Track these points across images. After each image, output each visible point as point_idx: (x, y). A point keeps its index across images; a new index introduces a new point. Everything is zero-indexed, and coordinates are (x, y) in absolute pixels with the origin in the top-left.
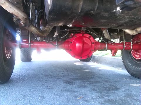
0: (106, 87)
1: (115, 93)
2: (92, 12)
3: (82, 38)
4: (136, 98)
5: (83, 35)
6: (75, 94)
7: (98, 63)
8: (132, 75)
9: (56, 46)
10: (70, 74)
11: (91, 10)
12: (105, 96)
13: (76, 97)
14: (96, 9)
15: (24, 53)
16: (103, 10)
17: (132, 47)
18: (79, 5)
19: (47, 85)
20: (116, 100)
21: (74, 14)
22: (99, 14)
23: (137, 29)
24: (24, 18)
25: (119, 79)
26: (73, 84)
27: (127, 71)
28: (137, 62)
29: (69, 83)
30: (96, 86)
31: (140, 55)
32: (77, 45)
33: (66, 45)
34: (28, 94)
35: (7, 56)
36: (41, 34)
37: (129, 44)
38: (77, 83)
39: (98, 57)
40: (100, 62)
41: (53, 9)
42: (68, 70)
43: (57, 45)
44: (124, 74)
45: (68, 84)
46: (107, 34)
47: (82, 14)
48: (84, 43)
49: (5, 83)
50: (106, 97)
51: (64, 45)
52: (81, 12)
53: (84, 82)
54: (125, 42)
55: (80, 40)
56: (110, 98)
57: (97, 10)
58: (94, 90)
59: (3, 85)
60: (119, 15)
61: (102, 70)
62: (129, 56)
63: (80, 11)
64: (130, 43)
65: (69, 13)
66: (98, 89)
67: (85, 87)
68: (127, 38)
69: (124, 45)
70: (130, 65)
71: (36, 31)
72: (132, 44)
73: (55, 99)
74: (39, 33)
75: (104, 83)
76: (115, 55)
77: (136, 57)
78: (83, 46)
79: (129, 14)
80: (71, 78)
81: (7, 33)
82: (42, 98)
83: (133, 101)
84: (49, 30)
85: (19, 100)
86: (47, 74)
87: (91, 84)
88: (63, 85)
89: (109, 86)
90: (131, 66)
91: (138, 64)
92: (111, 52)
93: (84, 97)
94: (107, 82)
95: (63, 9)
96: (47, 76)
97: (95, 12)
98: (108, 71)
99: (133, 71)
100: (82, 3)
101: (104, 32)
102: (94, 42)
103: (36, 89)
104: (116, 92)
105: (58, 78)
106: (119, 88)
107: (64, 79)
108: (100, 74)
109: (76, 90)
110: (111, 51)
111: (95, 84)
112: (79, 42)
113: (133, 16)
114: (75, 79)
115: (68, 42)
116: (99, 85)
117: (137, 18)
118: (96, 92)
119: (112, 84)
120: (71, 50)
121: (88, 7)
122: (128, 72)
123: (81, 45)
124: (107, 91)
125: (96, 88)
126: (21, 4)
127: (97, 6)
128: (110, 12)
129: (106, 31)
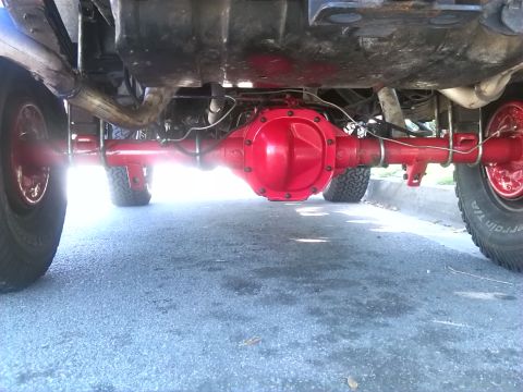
0: (365, 302)
1: (386, 325)
2: (271, 41)
3: (285, 124)
4: (451, 345)
5: (292, 114)
6: (242, 327)
7: (389, 207)
8: (488, 256)
9: (196, 155)
10: (260, 254)
11: (265, 36)
12: (344, 336)
13: (240, 337)
14: (281, 30)
15: (120, 175)
16: (308, 34)
17: (480, 153)
18: (218, 18)
19: (161, 294)
20: (374, 352)
21: (212, 50)
22: (298, 46)
23: (483, 87)
24: (48, 69)
25: (432, 271)
26: (251, 292)
27: (473, 239)
28: (505, 206)
29: (240, 286)
30: (329, 298)
31: (513, 181)
32: (270, 150)
33: (230, 152)
34: (82, 327)
35: (29, 195)
36: (127, 118)
37: (472, 143)
38: (270, 286)
39: (392, 183)
40: (395, 205)
41: (127, 38)
42: (259, 238)
43: (197, 151)
44: (461, 250)
45: (237, 289)
46: (393, 104)
47: (237, 49)
48: (292, 143)
49: (26, 287)
50: (344, 341)
51: (223, 153)
52: (231, 42)
53: (296, 282)
54: (455, 135)
55: (280, 132)
56: (356, 344)
57: (285, 34)
58: (315, 312)
59: (17, 295)
60: (374, 47)
61: (387, 235)
62: (478, 186)
63: (225, 40)
64: (472, 137)
65: (189, 47)
66: (333, 310)
67: (289, 300)
68: (461, 119)
69: (451, 143)
70: (480, 218)
71: (107, 110)
72: (484, 138)
73: (164, 346)
74: (119, 115)
75: (365, 288)
76: (418, 184)
77: (500, 188)
78: (291, 154)
79: (412, 42)
80: (255, 271)
81: (24, 115)
82: (125, 340)
83: (433, 358)
84: (161, 102)
85: (47, 347)
86: (180, 252)
87: (317, 291)
88: (217, 294)
89: (377, 298)
90: (485, 220)
91: (507, 215)
92: (404, 172)
93: (266, 338)
94: (380, 282)
95: (165, 37)
96: (177, 260)
97: (280, 40)
98: (409, 239)
99: (491, 240)
100: (228, 11)
101: (382, 96)
102: (334, 139)
103: (118, 308)
104: (390, 321)
105: (210, 270)
106: (410, 308)
107: (232, 271)
108: (369, 253)
109: (251, 312)
110: (404, 168)
111: (330, 292)
112: (277, 140)
113: (429, 46)
114: (267, 273)
115: (239, 140)
116: (341, 294)
117: (452, 53)
118: (318, 322)
119: (393, 290)
120: (250, 171)
121: (252, 26)
122: (477, 245)
123: (283, 150)
124: (362, 315)
125: (325, 306)
126: (45, 20)
127: (283, 21)
128: (335, 39)
129: (390, 94)
